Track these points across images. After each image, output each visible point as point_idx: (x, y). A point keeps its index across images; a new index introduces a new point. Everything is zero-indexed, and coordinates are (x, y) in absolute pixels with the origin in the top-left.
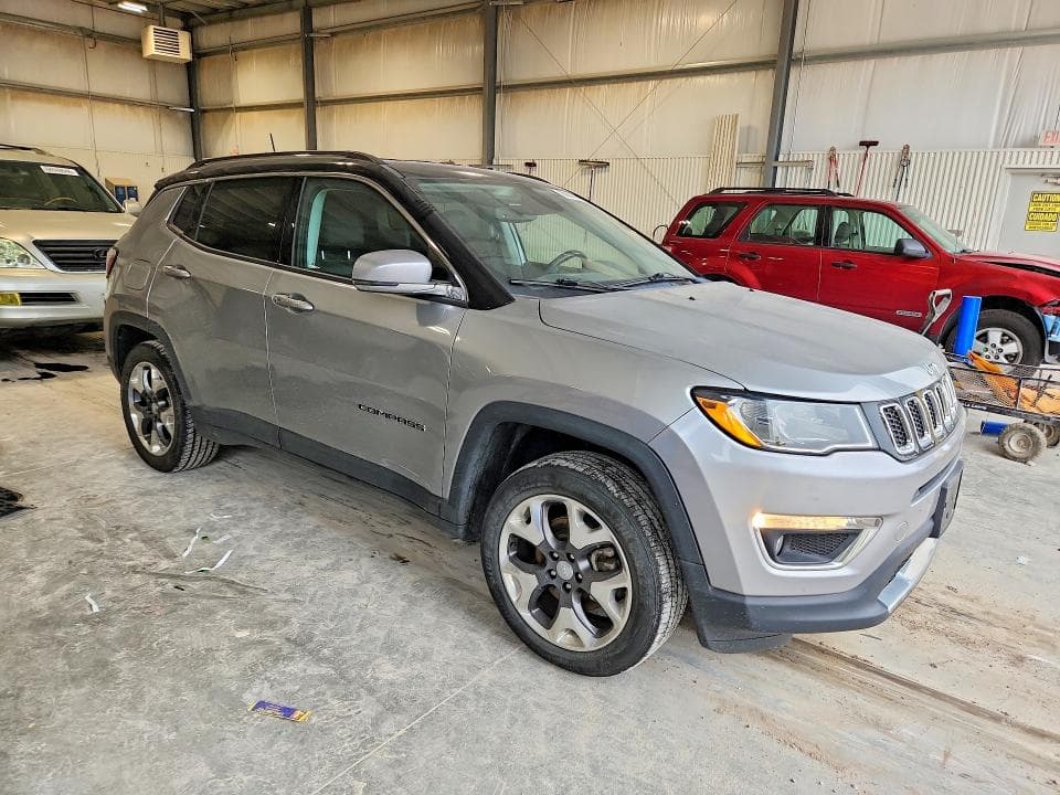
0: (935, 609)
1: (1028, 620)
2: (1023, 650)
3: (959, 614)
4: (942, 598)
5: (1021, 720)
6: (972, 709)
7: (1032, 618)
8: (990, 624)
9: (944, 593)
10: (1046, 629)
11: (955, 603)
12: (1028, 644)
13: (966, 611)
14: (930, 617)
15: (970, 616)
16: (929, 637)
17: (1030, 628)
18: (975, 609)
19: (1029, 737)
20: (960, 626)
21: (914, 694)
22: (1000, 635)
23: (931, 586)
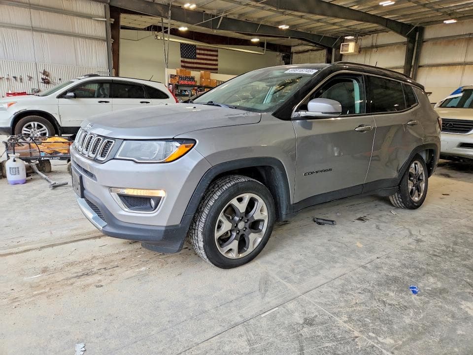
0: (95, 270)
1: (50, 294)
2: (45, 276)
3: (83, 275)
4: (97, 278)
5: (34, 251)
6: (52, 246)
7: (48, 297)
8: (67, 279)
9: (100, 281)
10: (39, 294)
11: (90, 280)
12: (43, 280)
13: (82, 278)
14: (93, 265)
15: (78, 277)
16: (85, 258)
17: (47, 289)
18: (80, 282)
19: (29, 249)
20: (78, 269)
21: (72, 240)
22: (59, 277)
23: (109, 281)
